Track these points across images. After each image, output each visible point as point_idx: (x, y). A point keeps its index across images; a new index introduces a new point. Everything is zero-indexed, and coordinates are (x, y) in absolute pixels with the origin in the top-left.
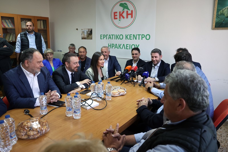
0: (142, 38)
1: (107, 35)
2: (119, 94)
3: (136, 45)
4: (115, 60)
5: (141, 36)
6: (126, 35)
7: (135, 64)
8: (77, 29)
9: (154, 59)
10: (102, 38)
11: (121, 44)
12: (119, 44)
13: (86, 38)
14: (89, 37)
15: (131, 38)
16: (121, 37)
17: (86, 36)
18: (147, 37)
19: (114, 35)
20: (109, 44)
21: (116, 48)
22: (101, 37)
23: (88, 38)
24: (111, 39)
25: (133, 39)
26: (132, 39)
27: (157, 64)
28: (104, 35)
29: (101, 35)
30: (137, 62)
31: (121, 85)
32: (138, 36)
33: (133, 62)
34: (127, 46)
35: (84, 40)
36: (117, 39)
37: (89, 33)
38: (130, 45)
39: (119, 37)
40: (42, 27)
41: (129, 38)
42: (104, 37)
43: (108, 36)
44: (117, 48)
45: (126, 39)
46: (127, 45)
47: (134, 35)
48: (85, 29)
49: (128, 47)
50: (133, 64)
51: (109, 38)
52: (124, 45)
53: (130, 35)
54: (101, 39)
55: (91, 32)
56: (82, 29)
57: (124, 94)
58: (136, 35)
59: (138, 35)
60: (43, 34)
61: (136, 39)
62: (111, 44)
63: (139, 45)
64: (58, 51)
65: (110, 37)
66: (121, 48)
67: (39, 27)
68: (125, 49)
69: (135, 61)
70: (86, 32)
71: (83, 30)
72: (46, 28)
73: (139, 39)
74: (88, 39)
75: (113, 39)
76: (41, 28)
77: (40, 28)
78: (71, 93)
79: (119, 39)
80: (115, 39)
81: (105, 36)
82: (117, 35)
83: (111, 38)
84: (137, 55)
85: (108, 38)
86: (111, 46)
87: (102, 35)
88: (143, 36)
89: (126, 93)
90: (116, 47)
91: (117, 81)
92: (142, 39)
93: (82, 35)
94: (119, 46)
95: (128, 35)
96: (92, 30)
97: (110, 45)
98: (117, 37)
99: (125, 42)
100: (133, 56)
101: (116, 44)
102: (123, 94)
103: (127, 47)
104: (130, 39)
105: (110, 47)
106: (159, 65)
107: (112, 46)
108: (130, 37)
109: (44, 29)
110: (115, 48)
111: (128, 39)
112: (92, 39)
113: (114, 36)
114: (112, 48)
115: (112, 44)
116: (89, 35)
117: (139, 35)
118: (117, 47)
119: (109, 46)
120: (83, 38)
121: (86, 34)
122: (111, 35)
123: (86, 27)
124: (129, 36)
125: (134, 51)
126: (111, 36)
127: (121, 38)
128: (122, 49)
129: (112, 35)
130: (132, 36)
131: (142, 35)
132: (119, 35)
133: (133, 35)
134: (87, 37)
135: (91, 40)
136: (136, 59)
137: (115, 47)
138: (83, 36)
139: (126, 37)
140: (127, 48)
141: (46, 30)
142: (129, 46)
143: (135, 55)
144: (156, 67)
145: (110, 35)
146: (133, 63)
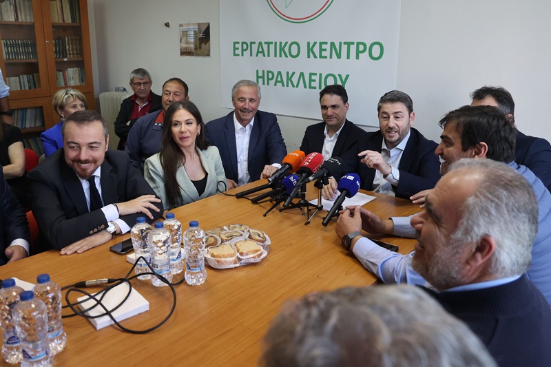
0: (358, 52)
1: (251, 43)
2: (239, 259)
3: (340, 75)
4: (270, 128)
5: (353, 48)
6: (309, 43)
7: (332, 138)
8: (167, 25)
9: (392, 122)
10: (237, 52)
11: (294, 73)
12: (288, 73)
13: (193, 51)
14: (200, 48)
15: (324, 54)
16: (294, 50)
17: (192, 46)
18: (373, 50)
19: (272, 43)
20: (257, 71)
21: (279, 85)
22: (235, 49)
23: (198, 52)
24: (264, 56)
25: (331, 57)
26: (326, 57)
27: (399, 140)
28: (243, 43)
29: (235, 43)
30: (338, 133)
31: (265, 216)
32: (344, 48)
33: (325, 132)
34: (313, 77)
35: (188, 57)
36: (280, 56)
37: (201, 36)
38: (321, 75)
39: (286, 49)
40: (68, 20)
41: (318, 55)
42: (243, 50)
43: (255, 47)
44: (283, 85)
45: (309, 57)
46: (311, 74)
47: (333, 44)
48: (188, 24)
49: (315, 81)
50: (325, 137)
51: (258, 52)
52: (302, 74)
53: (321, 44)
54: (235, 55)
55: (207, 32)
56: (181, 25)
57: (258, 260)
58: (340, 43)
59: (345, 43)
60: (72, 40)
61: (339, 56)
62: (263, 71)
63: (348, 76)
64: (117, 90)
65: (260, 50)
66: (293, 86)
67: (57, 19)
68: (305, 87)
69: (333, 129)
70: (192, 33)
71: (185, 28)
72: (80, 22)
73: (348, 58)
74: (198, 55)
75: (269, 56)
76: (64, 20)
77: (61, 21)
78: (69, 253)
79: (286, 56)
80: (276, 56)
81: (246, 46)
82: (281, 43)
83: (263, 52)
84: (337, 111)
85: (254, 52)
86: (263, 77)
87: (238, 43)
88: (361, 47)
89: (265, 254)
90: (279, 82)
91: (255, 202)
92: (357, 58)
93: (181, 42)
94: (289, 79)
95: (315, 43)
96: (208, 28)
97: (261, 74)
98: (282, 49)
99: (305, 65)
100: (325, 112)
101: (279, 73)
102: (252, 261)
103: (311, 80)
104: (321, 57)
105: (261, 80)
106: (402, 145)
107: (266, 77)
108: (321, 50)
109: (74, 24)
110: (275, 85)
111: (315, 57)
112: (208, 55)
113: (272, 47)
114: (268, 84)
115: (268, 72)
116: (201, 44)
117: (349, 44)
118: (282, 82)
119: (258, 77)
120: (185, 52)
121: (192, 40)
122: (265, 43)
123: (192, 19)
124: (317, 45)
125: (327, 96)
126: (265, 47)
127: (294, 52)
128: (297, 86)
129: (268, 44)
130: (327, 47)
131: (358, 44)
132: (287, 43)
133: (329, 44)
134: (196, 49)
135: (207, 58)
136: (334, 122)
137: (277, 81)
138: (184, 45)
139: (310, 50)
140: (313, 84)
141: (80, 27)
142: (316, 78)
143: (330, 111)
144: (393, 152)
145: (260, 43)
146: (327, 135)
